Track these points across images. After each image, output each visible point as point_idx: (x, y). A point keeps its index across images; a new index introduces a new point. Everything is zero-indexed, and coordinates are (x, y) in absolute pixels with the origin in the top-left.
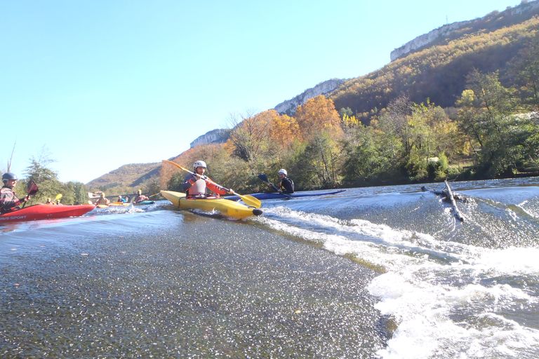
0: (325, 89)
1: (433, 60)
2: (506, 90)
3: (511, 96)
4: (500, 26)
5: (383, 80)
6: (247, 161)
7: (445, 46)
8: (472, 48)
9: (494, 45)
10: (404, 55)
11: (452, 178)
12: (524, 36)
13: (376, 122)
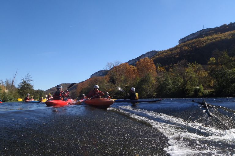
0: (150, 55)
1: (197, 44)
2: (231, 58)
3: (232, 61)
4: (227, 30)
5: (175, 52)
6: (115, 84)
7: (203, 39)
8: (215, 40)
9: (224, 39)
10: (185, 42)
11: (205, 96)
13: (172, 70)
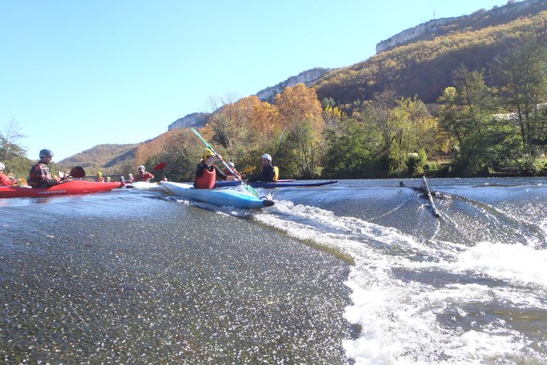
0: (308, 78)
1: (418, 54)
2: (489, 89)
3: (493, 95)
4: (486, 25)
5: (368, 72)
6: (226, 147)
7: (431, 42)
8: (457, 46)
9: (478, 44)
10: (390, 48)
11: (430, 174)
12: (509, 36)
13: (359, 114)
